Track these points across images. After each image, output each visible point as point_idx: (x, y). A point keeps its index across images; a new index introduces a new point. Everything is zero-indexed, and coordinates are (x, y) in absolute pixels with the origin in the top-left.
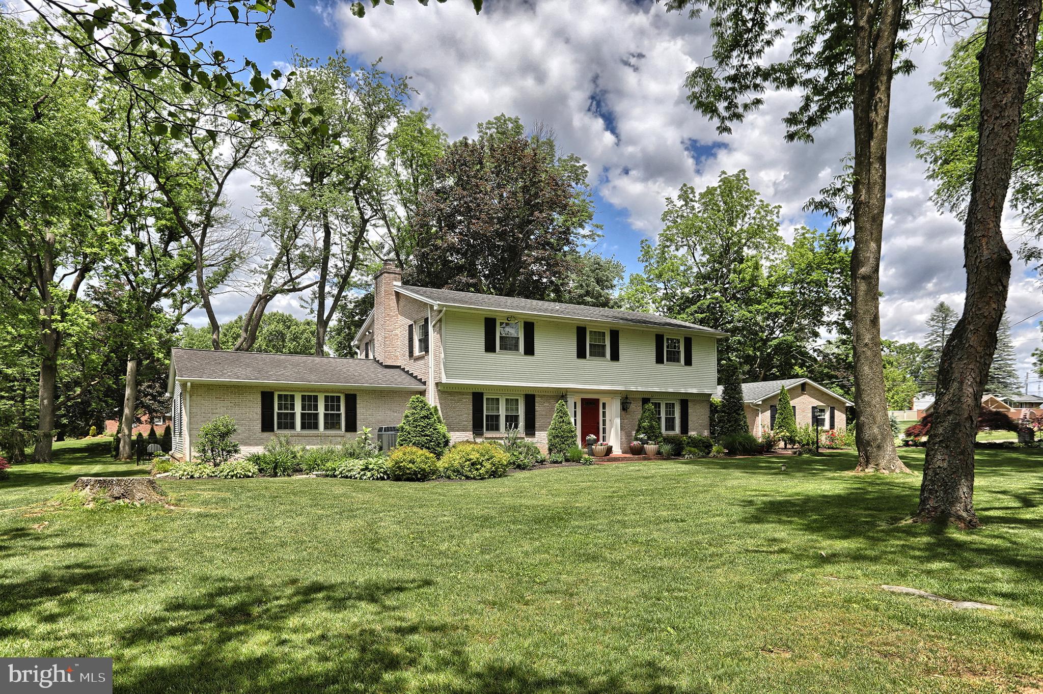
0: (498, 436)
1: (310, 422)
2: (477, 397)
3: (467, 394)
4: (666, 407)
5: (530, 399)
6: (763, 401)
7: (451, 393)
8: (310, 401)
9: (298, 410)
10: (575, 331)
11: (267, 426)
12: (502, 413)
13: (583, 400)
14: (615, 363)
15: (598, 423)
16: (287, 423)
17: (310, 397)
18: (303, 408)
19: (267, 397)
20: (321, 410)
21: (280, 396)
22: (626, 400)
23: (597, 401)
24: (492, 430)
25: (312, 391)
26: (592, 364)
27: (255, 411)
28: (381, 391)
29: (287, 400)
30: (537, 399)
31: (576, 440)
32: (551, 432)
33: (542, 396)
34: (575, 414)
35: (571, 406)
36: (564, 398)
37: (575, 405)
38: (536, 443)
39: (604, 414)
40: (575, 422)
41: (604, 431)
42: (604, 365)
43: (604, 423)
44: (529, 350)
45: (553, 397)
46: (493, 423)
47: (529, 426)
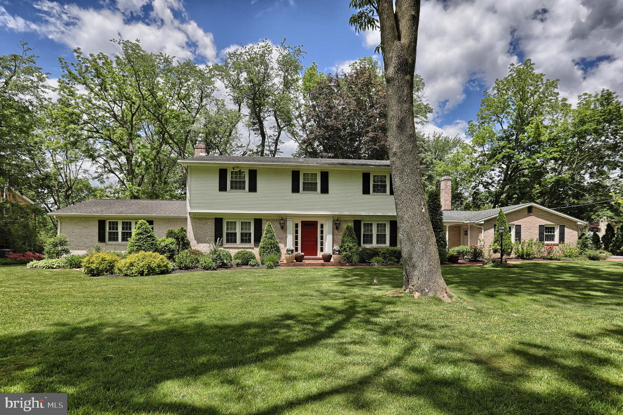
0: (236, 246)
1: (127, 237)
2: (218, 221)
3: (211, 219)
4: (378, 227)
5: (258, 222)
6: (485, 221)
7: (200, 219)
8: (127, 225)
9: (120, 230)
10: (291, 174)
11: (102, 239)
12: (238, 231)
13: (302, 222)
14: (325, 196)
15: (317, 238)
16: (113, 237)
17: (127, 222)
18: (123, 229)
19: (102, 223)
21: (110, 222)
22: (337, 222)
23: (317, 222)
24: (231, 242)
25: (129, 219)
26: (304, 196)
27: (95, 231)
28: (169, 219)
29: (114, 225)
30: (263, 222)
31: (278, 250)
32: (261, 244)
33: (267, 220)
34: (297, 232)
35: (290, 226)
36: (282, 221)
37: (297, 226)
38: (256, 251)
39: (322, 232)
40: (297, 238)
41: (322, 244)
42: (316, 196)
43: (322, 238)
44: (253, 188)
45: (276, 220)
46: (231, 238)
47: (257, 240)
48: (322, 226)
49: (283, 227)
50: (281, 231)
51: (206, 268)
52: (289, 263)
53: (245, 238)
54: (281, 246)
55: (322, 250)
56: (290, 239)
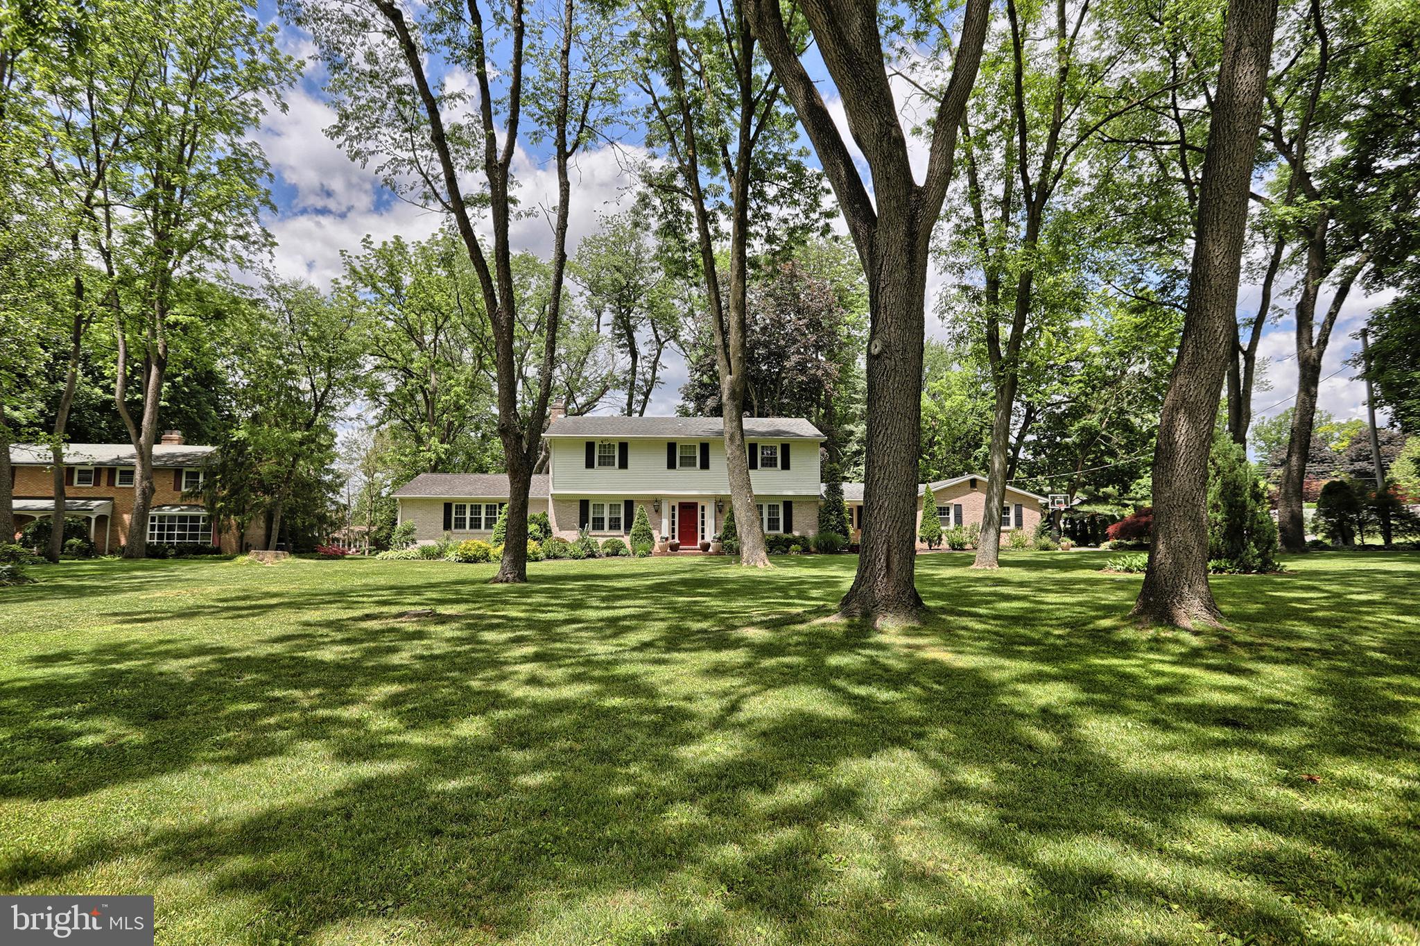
0: (604, 533)
1: (475, 524)
2: (584, 504)
3: (575, 501)
4: (770, 508)
5: (629, 504)
7: (563, 501)
8: (476, 509)
9: (468, 515)
10: (666, 448)
11: (447, 526)
12: (606, 516)
13: (680, 504)
14: (705, 472)
15: (697, 523)
16: (460, 524)
17: (476, 506)
18: (471, 514)
19: (448, 507)
20: (483, 515)
21: (456, 506)
22: (719, 503)
23: (697, 503)
24: (598, 529)
25: (477, 502)
26: (681, 473)
27: (440, 516)
29: (461, 508)
30: (635, 504)
31: (651, 537)
32: (632, 530)
33: (640, 502)
34: (673, 516)
35: (666, 510)
36: (656, 503)
37: (673, 508)
38: (626, 540)
39: (703, 516)
40: (673, 523)
41: (703, 531)
42: (695, 473)
43: (703, 523)
44: (624, 465)
45: (649, 502)
46: (598, 524)
47: (628, 526)
48: (703, 508)
49: (658, 511)
50: (655, 515)
51: (575, 557)
52: (663, 553)
53: (614, 525)
54: (655, 533)
55: (703, 537)
56: (666, 523)
